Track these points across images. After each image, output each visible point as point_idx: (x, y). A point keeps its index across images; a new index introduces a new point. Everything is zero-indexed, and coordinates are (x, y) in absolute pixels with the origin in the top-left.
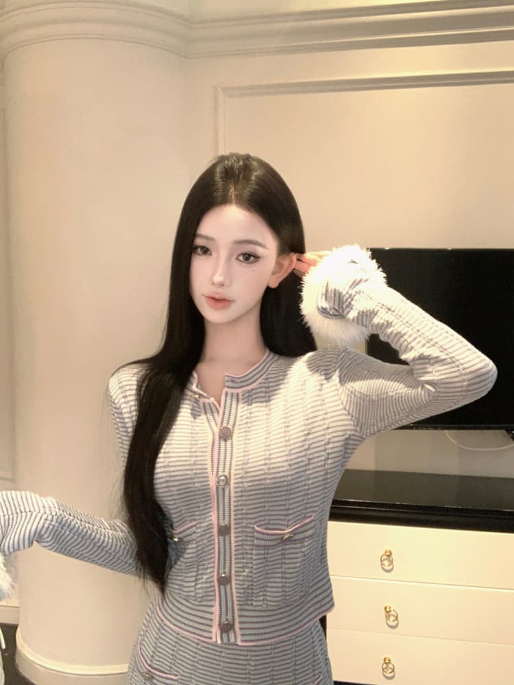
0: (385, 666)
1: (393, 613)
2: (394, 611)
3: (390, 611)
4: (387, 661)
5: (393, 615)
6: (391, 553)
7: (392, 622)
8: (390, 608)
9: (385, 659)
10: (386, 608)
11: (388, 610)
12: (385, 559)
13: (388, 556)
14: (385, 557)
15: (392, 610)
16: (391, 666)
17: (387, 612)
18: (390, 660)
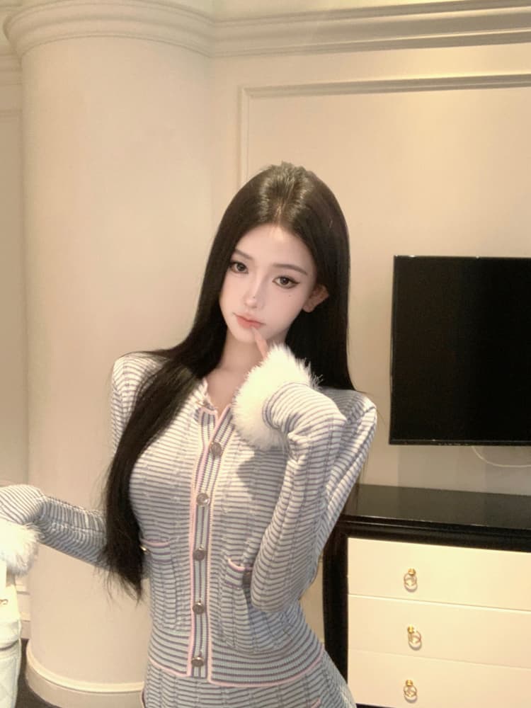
0: (407, 689)
1: (416, 634)
2: (417, 632)
3: (413, 632)
4: (409, 684)
5: (416, 637)
6: (415, 572)
7: (415, 643)
8: (413, 628)
9: (407, 682)
10: (409, 629)
11: (411, 631)
12: (409, 579)
13: (412, 575)
14: (409, 576)
15: (415, 631)
16: (413, 689)
17: (410, 633)
18: (412, 683)
